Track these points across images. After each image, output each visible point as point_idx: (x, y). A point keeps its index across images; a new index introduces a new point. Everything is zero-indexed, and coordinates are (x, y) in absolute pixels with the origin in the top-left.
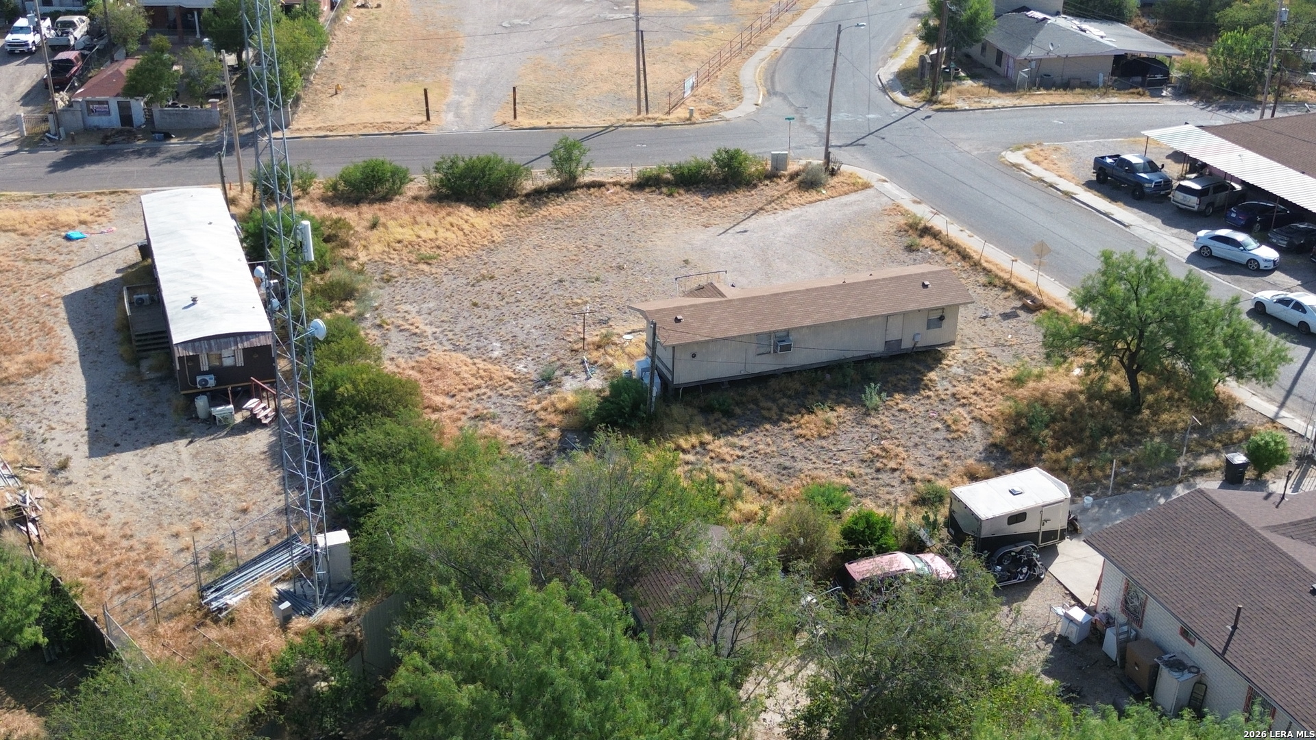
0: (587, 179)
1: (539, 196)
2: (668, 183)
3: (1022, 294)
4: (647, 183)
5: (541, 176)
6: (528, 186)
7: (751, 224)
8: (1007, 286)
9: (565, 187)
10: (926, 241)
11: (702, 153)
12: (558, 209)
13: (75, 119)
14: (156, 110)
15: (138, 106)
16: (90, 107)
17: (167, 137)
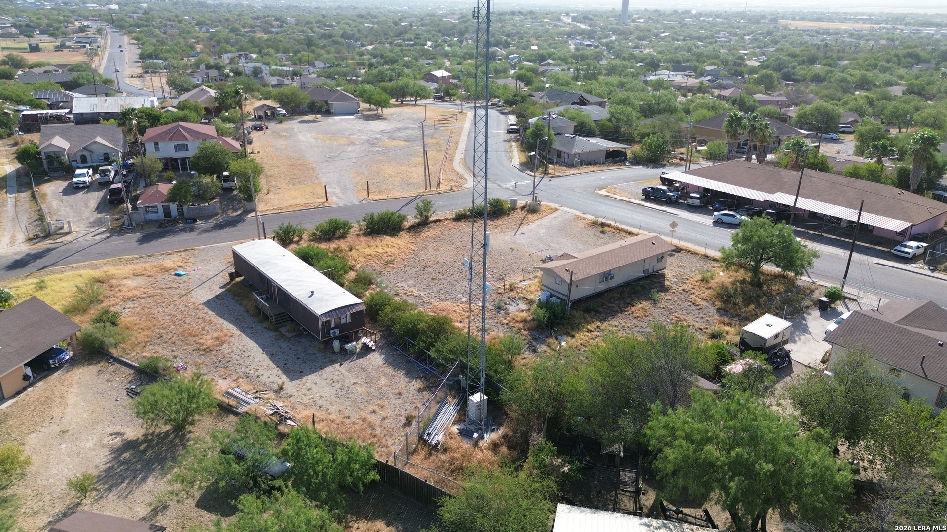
0: (433, 219)
1: (414, 228)
2: (469, 217)
6: (408, 224)
9: (425, 223)
13: (139, 217)
14: (185, 208)
15: (173, 207)
16: (147, 210)
17: (195, 221)
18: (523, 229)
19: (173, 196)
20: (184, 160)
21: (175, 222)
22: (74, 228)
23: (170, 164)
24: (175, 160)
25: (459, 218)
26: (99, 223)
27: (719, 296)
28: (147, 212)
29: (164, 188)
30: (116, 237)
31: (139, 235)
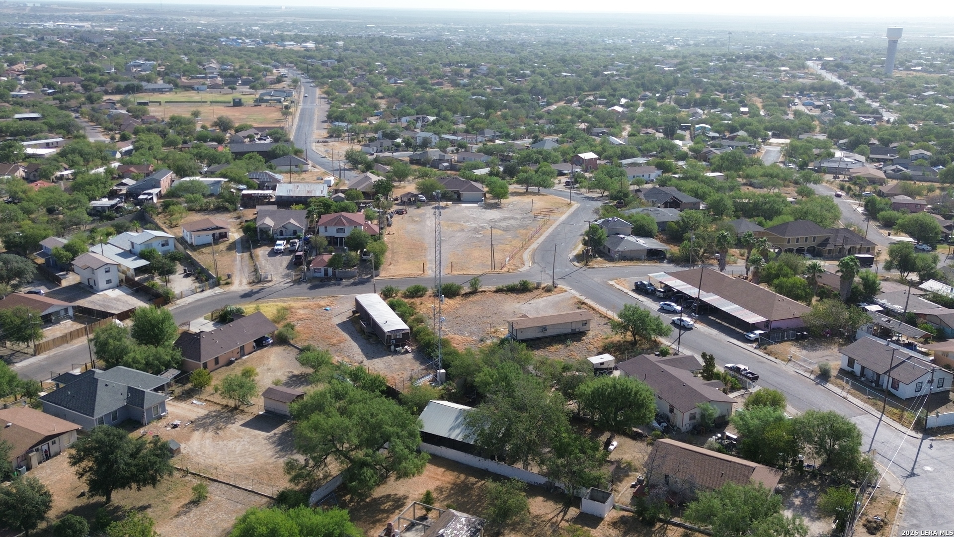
0: (480, 290)
1: (467, 295)
2: (505, 291)
3: (609, 319)
4: (498, 291)
5: (466, 289)
6: (463, 292)
7: (532, 301)
8: (605, 317)
9: (474, 292)
10: (583, 306)
11: (516, 282)
12: (473, 298)
13: (309, 274)
14: (337, 271)
15: (330, 270)
16: (315, 271)
17: (341, 279)
19: (331, 263)
20: (341, 238)
21: (329, 279)
22: (274, 278)
23: (333, 241)
24: (337, 238)
26: (287, 276)
28: (315, 272)
29: (327, 257)
30: (296, 285)
31: (309, 285)
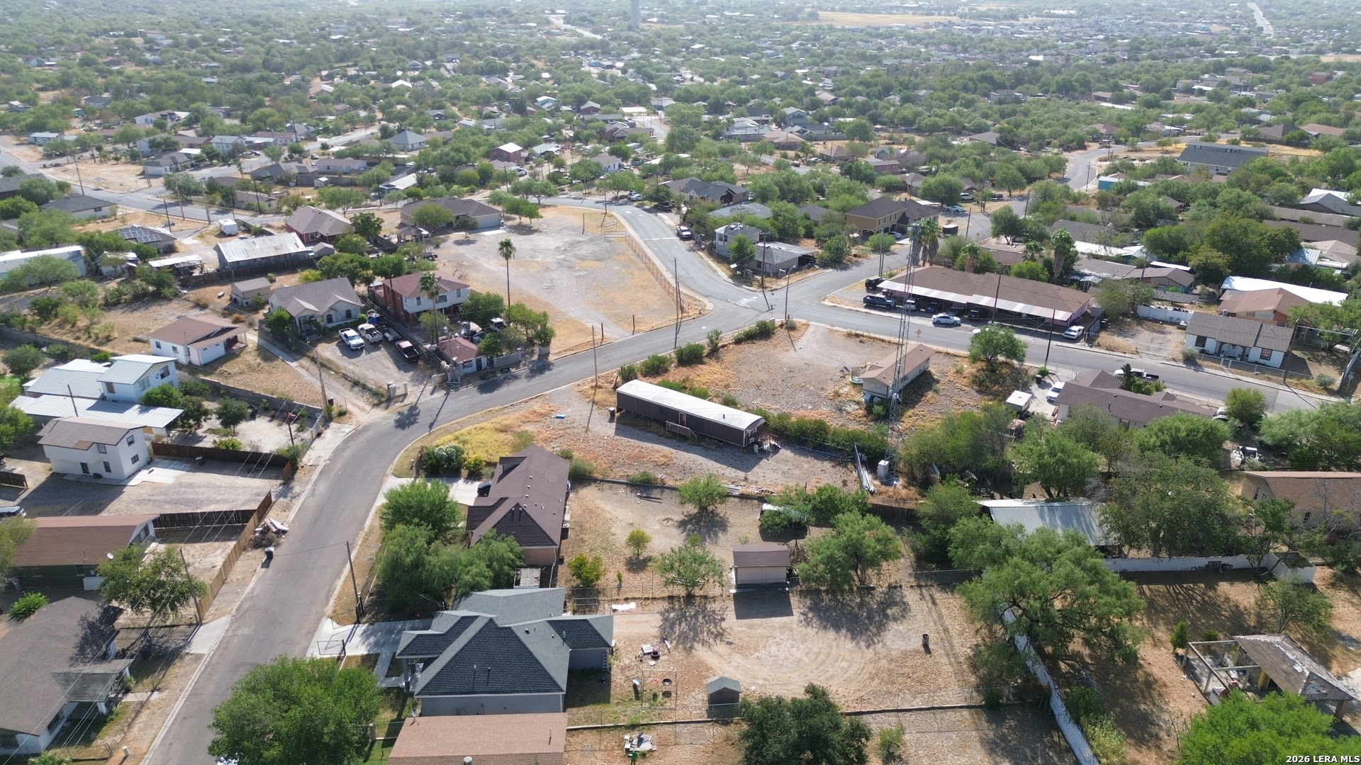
6: (705, 353)
9: (715, 349)
13: (460, 372)
14: (495, 359)
15: (484, 360)
17: (509, 370)
18: (798, 345)
21: (494, 373)
25: (738, 341)
26: (418, 381)
27: (974, 382)
28: (464, 367)
29: (465, 342)
31: (472, 388)
